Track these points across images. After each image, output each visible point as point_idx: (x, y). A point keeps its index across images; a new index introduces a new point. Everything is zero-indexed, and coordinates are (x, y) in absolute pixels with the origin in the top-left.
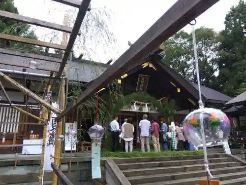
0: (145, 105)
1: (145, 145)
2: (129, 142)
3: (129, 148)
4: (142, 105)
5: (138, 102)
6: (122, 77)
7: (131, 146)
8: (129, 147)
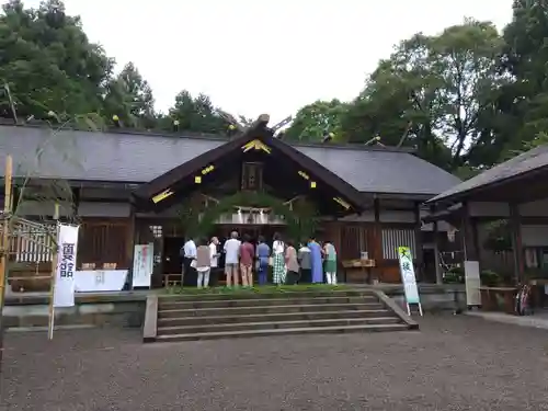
0: (258, 212)
1: (232, 278)
2: (204, 273)
3: (203, 280)
4: (254, 212)
5: (245, 209)
6: (204, 172)
7: (207, 280)
8: (203, 282)
